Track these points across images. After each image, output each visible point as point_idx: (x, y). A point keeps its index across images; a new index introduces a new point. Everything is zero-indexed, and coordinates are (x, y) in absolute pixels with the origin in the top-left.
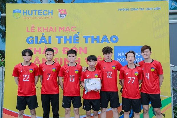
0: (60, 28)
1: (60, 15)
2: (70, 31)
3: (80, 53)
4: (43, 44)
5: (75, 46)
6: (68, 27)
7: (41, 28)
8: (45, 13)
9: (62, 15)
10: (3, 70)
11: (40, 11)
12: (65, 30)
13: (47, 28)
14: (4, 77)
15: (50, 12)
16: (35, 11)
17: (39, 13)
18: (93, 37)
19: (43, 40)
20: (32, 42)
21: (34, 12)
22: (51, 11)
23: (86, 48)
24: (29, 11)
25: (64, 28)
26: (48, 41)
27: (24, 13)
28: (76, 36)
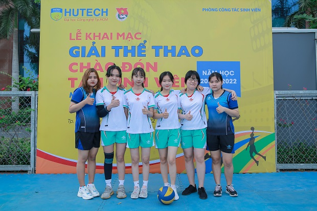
0: (118, 34)
1: (119, 16)
2: (132, 39)
3: (148, 70)
4: (93, 57)
5: (141, 60)
6: (129, 34)
7: (90, 34)
8: (97, 14)
9: (121, 16)
10: (35, 95)
11: (89, 11)
12: (126, 37)
13: (100, 34)
14: (36, 106)
15: (104, 12)
16: (83, 10)
17: (88, 12)
18: (166, 47)
19: (93, 52)
20: (77, 55)
21: (80, 12)
22: (105, 10)
23: (156, 64)
24: (73, 10)
25: (123, 34)
26: (100, 53)
27: (66, 12)
28: (142, 46)
